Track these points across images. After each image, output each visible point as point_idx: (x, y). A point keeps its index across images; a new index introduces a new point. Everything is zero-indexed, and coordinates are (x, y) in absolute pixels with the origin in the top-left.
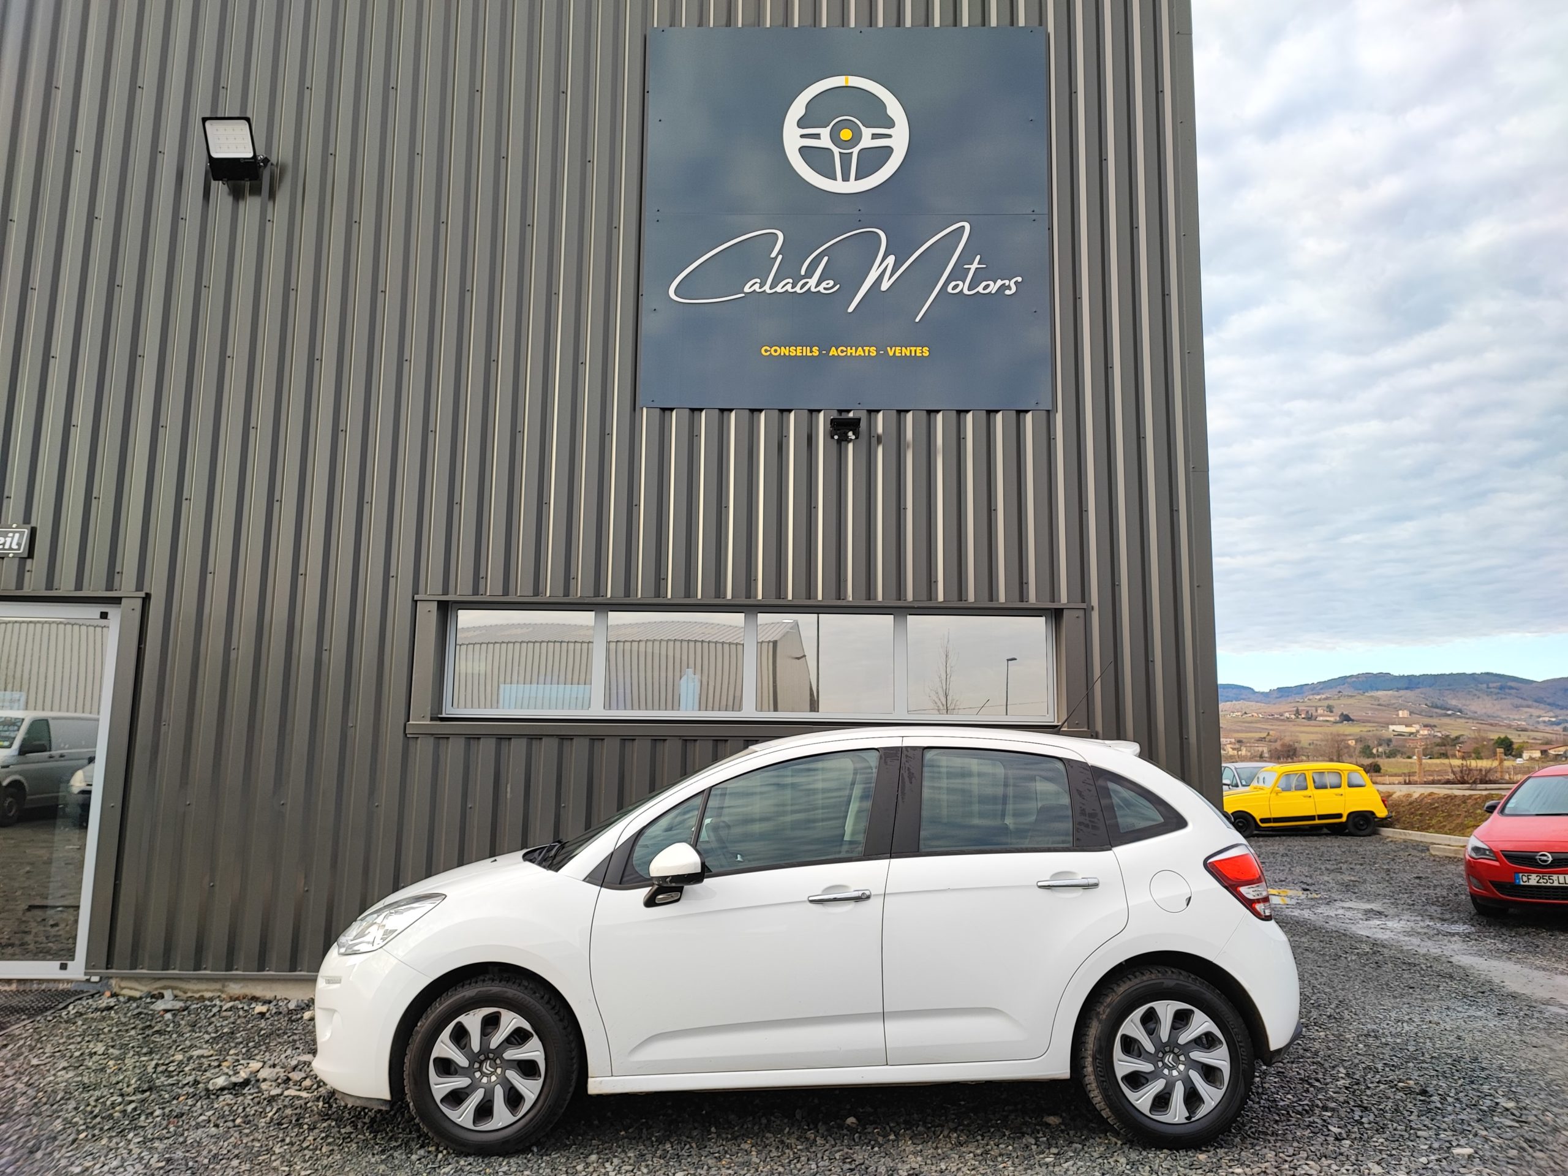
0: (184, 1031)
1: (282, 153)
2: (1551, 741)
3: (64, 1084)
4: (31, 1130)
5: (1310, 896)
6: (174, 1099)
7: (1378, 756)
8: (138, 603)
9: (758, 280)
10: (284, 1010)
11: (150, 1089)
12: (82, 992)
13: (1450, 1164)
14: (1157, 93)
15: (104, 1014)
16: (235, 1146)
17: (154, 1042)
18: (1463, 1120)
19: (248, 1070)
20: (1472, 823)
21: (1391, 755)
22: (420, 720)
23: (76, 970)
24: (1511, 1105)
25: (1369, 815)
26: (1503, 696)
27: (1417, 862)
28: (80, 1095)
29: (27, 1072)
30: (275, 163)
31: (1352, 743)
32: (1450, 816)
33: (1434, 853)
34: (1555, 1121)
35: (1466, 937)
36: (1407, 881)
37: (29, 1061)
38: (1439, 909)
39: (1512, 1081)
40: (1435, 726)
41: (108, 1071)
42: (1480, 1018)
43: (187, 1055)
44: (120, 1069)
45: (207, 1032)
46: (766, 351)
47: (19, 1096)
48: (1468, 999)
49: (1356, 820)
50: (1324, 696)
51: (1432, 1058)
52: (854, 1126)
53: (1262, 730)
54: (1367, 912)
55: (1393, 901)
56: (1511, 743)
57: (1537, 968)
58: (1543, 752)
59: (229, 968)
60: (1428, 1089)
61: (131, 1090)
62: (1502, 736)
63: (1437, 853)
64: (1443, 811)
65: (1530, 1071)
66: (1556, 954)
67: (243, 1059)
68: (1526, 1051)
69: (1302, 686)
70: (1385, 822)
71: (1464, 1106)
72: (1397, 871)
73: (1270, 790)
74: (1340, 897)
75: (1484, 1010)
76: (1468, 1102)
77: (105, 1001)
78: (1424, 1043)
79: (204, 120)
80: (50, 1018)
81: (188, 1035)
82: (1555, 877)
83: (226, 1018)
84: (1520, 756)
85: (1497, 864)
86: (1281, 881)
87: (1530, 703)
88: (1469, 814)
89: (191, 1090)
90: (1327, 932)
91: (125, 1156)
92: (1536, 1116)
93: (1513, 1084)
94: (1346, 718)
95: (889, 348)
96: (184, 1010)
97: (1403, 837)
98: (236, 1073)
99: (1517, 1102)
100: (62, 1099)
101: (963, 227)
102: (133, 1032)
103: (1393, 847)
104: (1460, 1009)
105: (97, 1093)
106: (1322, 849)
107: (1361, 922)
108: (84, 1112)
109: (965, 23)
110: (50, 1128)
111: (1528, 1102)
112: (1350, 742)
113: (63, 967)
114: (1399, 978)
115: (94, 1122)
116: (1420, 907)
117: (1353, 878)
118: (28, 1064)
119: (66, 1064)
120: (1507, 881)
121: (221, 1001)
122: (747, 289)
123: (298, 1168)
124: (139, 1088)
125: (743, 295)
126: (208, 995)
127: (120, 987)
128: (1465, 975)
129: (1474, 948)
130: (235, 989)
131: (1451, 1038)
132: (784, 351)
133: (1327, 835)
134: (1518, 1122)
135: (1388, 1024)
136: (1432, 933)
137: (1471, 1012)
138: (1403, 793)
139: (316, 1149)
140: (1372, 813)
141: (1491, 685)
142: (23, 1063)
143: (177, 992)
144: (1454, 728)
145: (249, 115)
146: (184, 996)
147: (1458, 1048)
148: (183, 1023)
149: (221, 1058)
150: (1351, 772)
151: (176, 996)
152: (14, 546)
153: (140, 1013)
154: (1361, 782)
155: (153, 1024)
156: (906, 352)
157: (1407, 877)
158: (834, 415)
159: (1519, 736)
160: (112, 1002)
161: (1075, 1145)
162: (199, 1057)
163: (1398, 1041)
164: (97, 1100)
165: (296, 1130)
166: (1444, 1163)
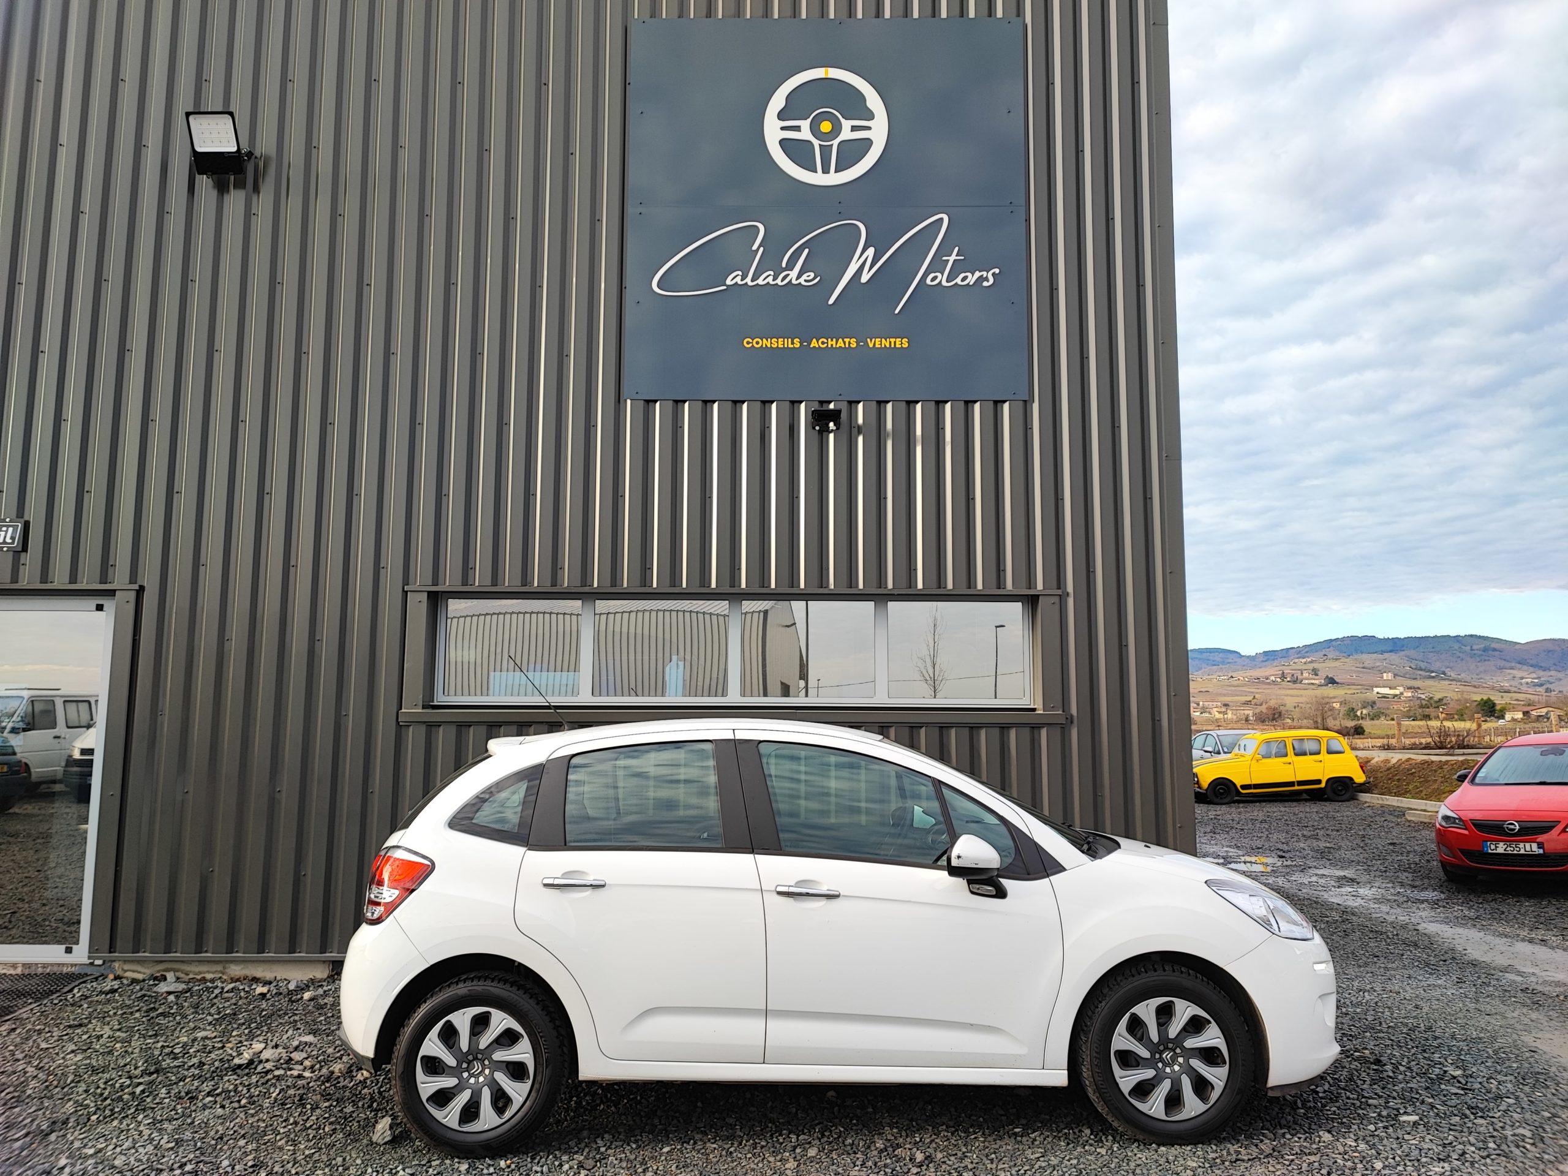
0: (188, 1013)
1: (266, 145)
2: (1534, 702)
3: (74, 1067)
4: (44, 1113)
5: (1285, 863)
6: (180, 1080)
7: (1362, 718)
8: (132, 596)
9: (740, 273)
10: (284, 990)
11: (157, 1071)
12: (87, 975)
13: (1395, 1131)
14: (1133, 84)
15: (108, 996)
16: (241, 1127)
17: (158, 1024)
18: (1411, 1088)
19: (250, 1051)
20: (1448, 789)
21: (1374, 717)
22: (412, 708)
23: (81, 954)
24: (1458, 1073)
25: (1348, 781)
26: (1487, 658)
27: (1392, 827)
28: (89, 1078)
29: (36, 1056)
30: (259, 156)
31: (1337, 705)
32: (1427, 781)
33: (1409, 818)
34: (1498, 1088)
35: (1435, 904)
36: (1381, 848)
37: (39, 1045)
38: (1410, 876)
39: (1462, 1050)
40: (1419, 688)
41: (116, 1054)
42: (1439, 986)
43: (191, 1037)
44: (126, 1052)
45: (210, 1014)
46: (748, 343)
47: (30, 1079)
48: (1429, 967)
49: (1335, 786)
50: (1309, 660)
51: (1389, 1027)
52: (834, 1099)
53: (1246, 694)
54: (1340, 879)
55: (1366, 867)
56: (1494, 705)
57: (1501, 935)
58: (1526, 713)
59: (230, 951)
60: (1382, 1058)
61: (138, 1072)
62: (1485, 698)
63: (1413, 819)
64: (1420, 777)
65: (1480, 1039)
66: (1519, 921)
67: (246, 1040)
68: (1479, 1019)
69: (1288, 650)
70: (1363, 787)
71: (1414, 1074)
72: (1371, 837)
73: (1251, 757)
74: (1315, 864)
75: (1444, 978)
76: (1419, 1071)
77: (109, 984)
78: (1383, 1013)
79: (188, 114)
80: (56, 1002)
81: (192, 1016)
82: (1521, 845)
83: (227, 1000)
84: (1503, 717)
85: (1466, 832)
86: (1259, 848)
87: (1513, 664)
88: (1445, 779)
89: (197, 1072)
90: (1299, 899)
91: (136, 1137)
92: (1480, 1083)
93: (1463, 1053)
94: (1331, 681)
95: (869, 340)
96: (186, 992)
97: (1381, 802)
98: (240, 1054)
99: (1465, 1070)
100: (72, 1081)
101: (942, 219)
102: (137, 1015)
103: (1370, 813)
104: (1420, 978)
105: (106, 1076)
106: (1301, 815)
107: (1333, 889)
108: (94, 1094)
109: (944, 15)
110: (62, 1111)
111: (1473, 1070)
112: (1334, 705)
113: (69, 950)
114: (1364, 946)
115: (105, 1103)
116: (1392, 874)
117: (1328, 845)
118: (38, 1047)
119: (73, 1047)
120: (1475, 849)
121: (223, 982)
122: (729, 282)
123: (302, 1147)
124: (146, 1070)
125: (725, 287)
126: (209, 976)
127: (123, 969)
128: (1428, 943)
129: (1442, 915)
130: (236, 970)
131: (1410, 1007)
132: (766, 343)
133: (1306, 800)
134: (1463, 1089)
135: (1350, 994)
136: (1401, 900)
137: (1431, 981)
138: (1381, 759)
139: (319, 1128)
140: (1351, 779)
141: (1475, 647)
142: (32, 1046)
143: (179, 974)
144: (1438, 689)
145: (231, 110)
146: (186, 978)
147: (1415, 1017)
148: (186, 1004)
149: (225, 1039)
150: (1329, 739)
151: (178, 978)
152: (8, 540)
153: (144, 996)
154: (1339, 748)
155: (157, 1006)
156: (886, 343)
157: (1380, 843)
158: (815, 406)
159: (1502, 697)
160: (116, 984)
161: (1043, 1116)
162: (205, 1038)
163: (1358, 1010)
164: (105, 1083)
165: (299, 1110)
166: (1391, 1130)
